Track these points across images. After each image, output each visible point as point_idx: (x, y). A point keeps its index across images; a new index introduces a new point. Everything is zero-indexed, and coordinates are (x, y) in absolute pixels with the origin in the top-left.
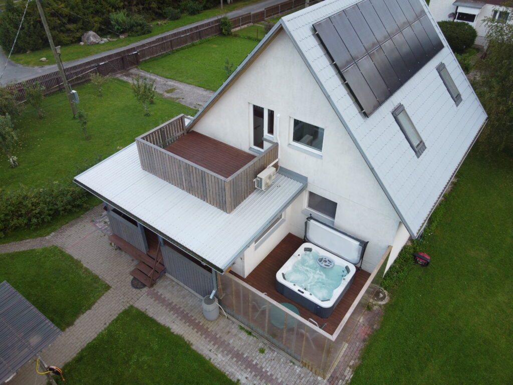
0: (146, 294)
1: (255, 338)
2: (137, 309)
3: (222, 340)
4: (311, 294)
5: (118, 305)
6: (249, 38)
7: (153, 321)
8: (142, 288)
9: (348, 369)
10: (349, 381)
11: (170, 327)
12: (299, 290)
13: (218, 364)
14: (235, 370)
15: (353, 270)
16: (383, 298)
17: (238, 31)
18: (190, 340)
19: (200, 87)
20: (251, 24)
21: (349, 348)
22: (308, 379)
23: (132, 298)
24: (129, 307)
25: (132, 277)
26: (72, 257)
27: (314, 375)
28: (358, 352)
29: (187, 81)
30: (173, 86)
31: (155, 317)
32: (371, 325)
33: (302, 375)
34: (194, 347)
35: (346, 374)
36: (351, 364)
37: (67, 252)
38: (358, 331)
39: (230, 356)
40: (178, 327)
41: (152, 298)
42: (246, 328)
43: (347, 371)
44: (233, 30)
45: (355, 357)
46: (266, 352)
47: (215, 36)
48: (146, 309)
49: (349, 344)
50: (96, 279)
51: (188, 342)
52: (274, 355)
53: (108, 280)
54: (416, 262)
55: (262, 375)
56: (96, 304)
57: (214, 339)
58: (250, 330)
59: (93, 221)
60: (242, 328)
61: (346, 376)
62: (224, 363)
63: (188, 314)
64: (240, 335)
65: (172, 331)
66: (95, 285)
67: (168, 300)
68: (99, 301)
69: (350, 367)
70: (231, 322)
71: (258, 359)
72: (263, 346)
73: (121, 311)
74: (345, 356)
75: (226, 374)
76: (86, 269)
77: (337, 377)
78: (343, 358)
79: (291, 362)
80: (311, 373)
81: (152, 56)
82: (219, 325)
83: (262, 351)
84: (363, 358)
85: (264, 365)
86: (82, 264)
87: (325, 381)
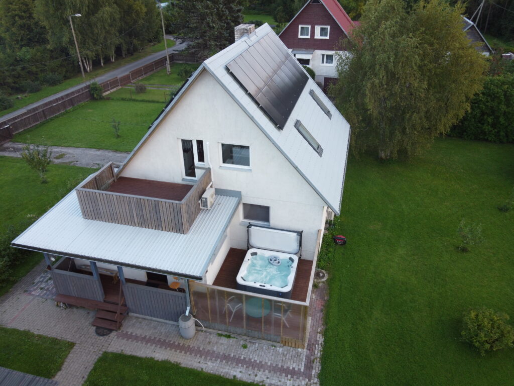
0: (116, 337)
1: (235, 339)
2: (112, 353)
3: (206, 350)
4: (271, 286)
5: (90, 357)
6: (123, 99)
7: (134, 358)
8: (109, 334)
9: (319, 335)
10: (323, 343)
11: (153, 357)
12: (261, 286)
13: (211, 370)
14: (228, 369)
15: (296, 258)
16: (324, 276)
17: (108, 94)
18: (176, 361)
19: (90, 148)
20: (120, 87)
21: (313, 320)
22: (291, 354)
23: (103, 346)
24: (103, 354)
25: (94, 328)
26: (18, 330)
27: (295, 349)
28: (320, 320)
29: (74, 145)
30: (61, 152)
31: (134, 354)
32: (322, 298)
33: (285, 353)
34: (183, 365)
35: (318, 339)
36: (319, 330)
37: (9, 327)
38: (315, 306)
39: (219, 360)
40: (160, 355)
41: (123, 339)
42: (224, 333)
43: (318, 337)
44: (104, 94)
45: (320, 325)
46: (248, 346)
47: (87, 101)
48: (122, 350)
49: (312, 317)
50: (55, 341)
51: (175, 363)
52: (257, 346)
53: (69, 338)
54: (337, 244)
55: (253, 364)
56: (66, 364)
57: (199, 352)
58: (228, 334)
59: (27, 291)
60: (220, 335)
61: (319, 341)
62: (216, 368)
63: (165, 340)
64: (221, 341)
65: (156, 359)
66: (58, 347)
67: (141, 335)
68: (67, 360)
69: (320, 333)
70: (208, 334)
71: (244, 354)
72: (244, 343)
73: (96, 360)
74: (312, 326)
75: (222, 376)
76: (40, 337)
77: (313, 344)
78: (311, 329)
79: (273, 346)
80: (292, 348)
81: (26, 128)
82: (198, 340)
83: (245, 347)
84: (326, 323)
85: (251, 357)
86: (33, 333)
87: (305, 350)
